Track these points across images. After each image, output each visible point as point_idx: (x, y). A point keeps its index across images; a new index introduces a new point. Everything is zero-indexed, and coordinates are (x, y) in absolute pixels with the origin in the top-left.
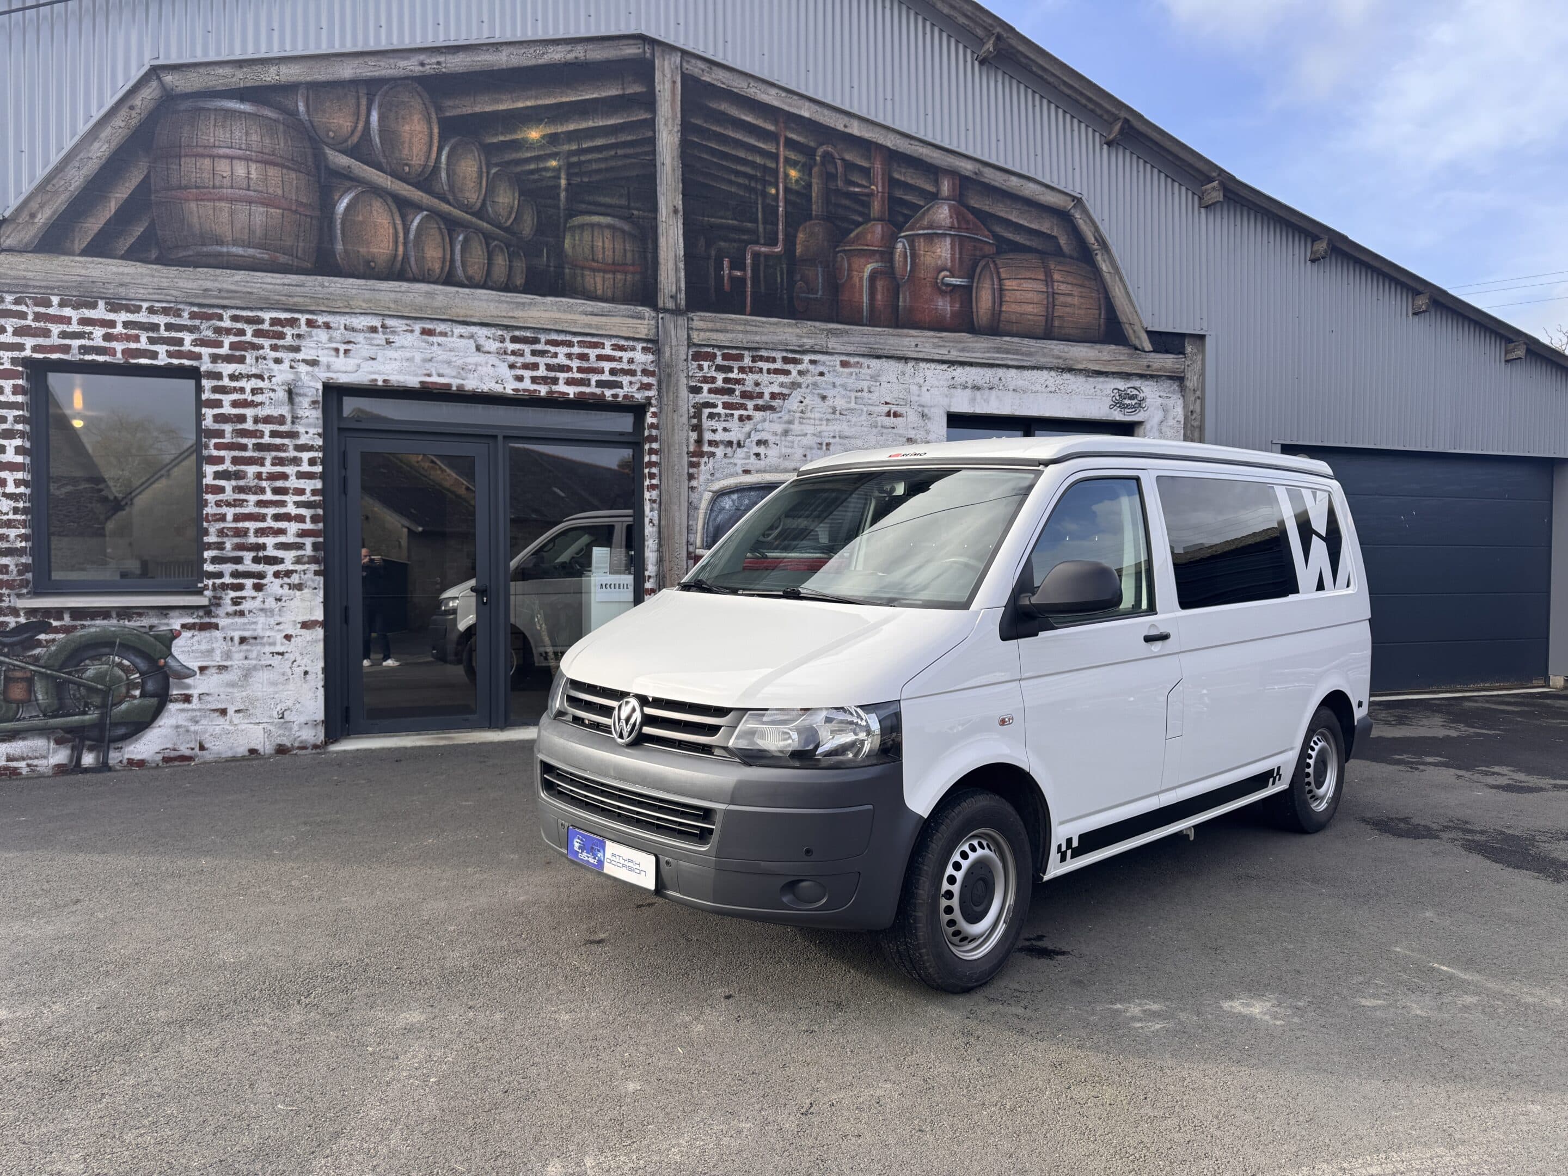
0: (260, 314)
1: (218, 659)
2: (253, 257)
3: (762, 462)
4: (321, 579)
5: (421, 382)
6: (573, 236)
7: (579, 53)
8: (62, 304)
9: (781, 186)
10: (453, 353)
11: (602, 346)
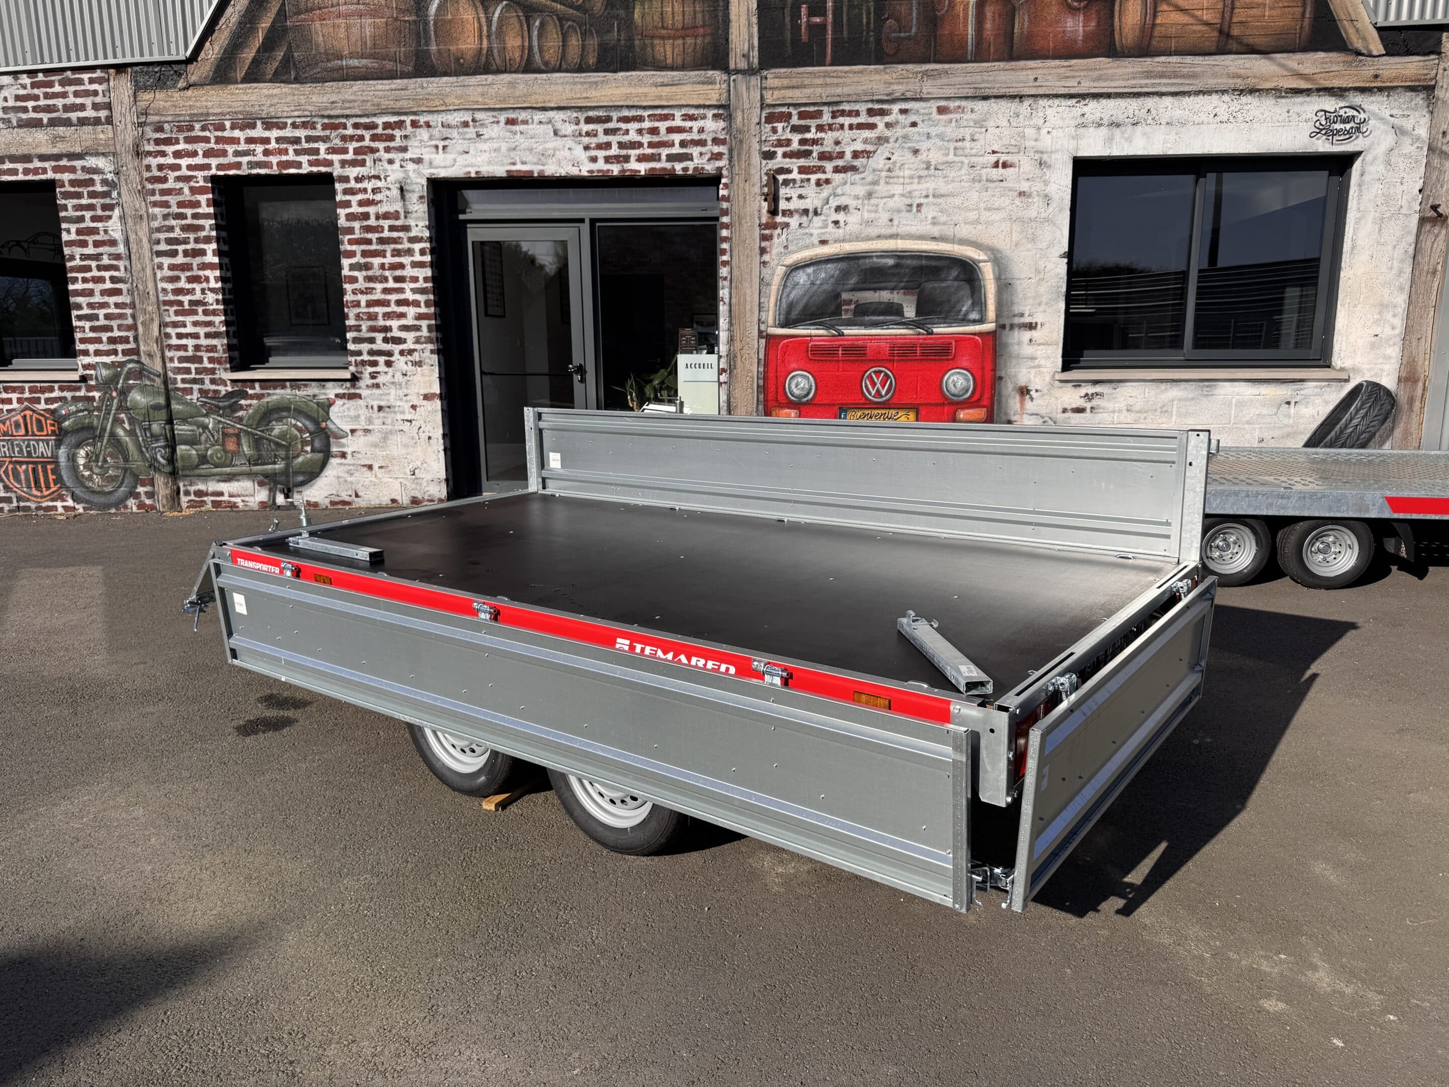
0: (375, 119)
1: (363, 424)
2: (366, 67)
3: (841, 231)
4: (437, 356)
5: (507, 171)
6: (643, 4)
8: (233, 128)
10: (533, 140)
11: (671, 117)
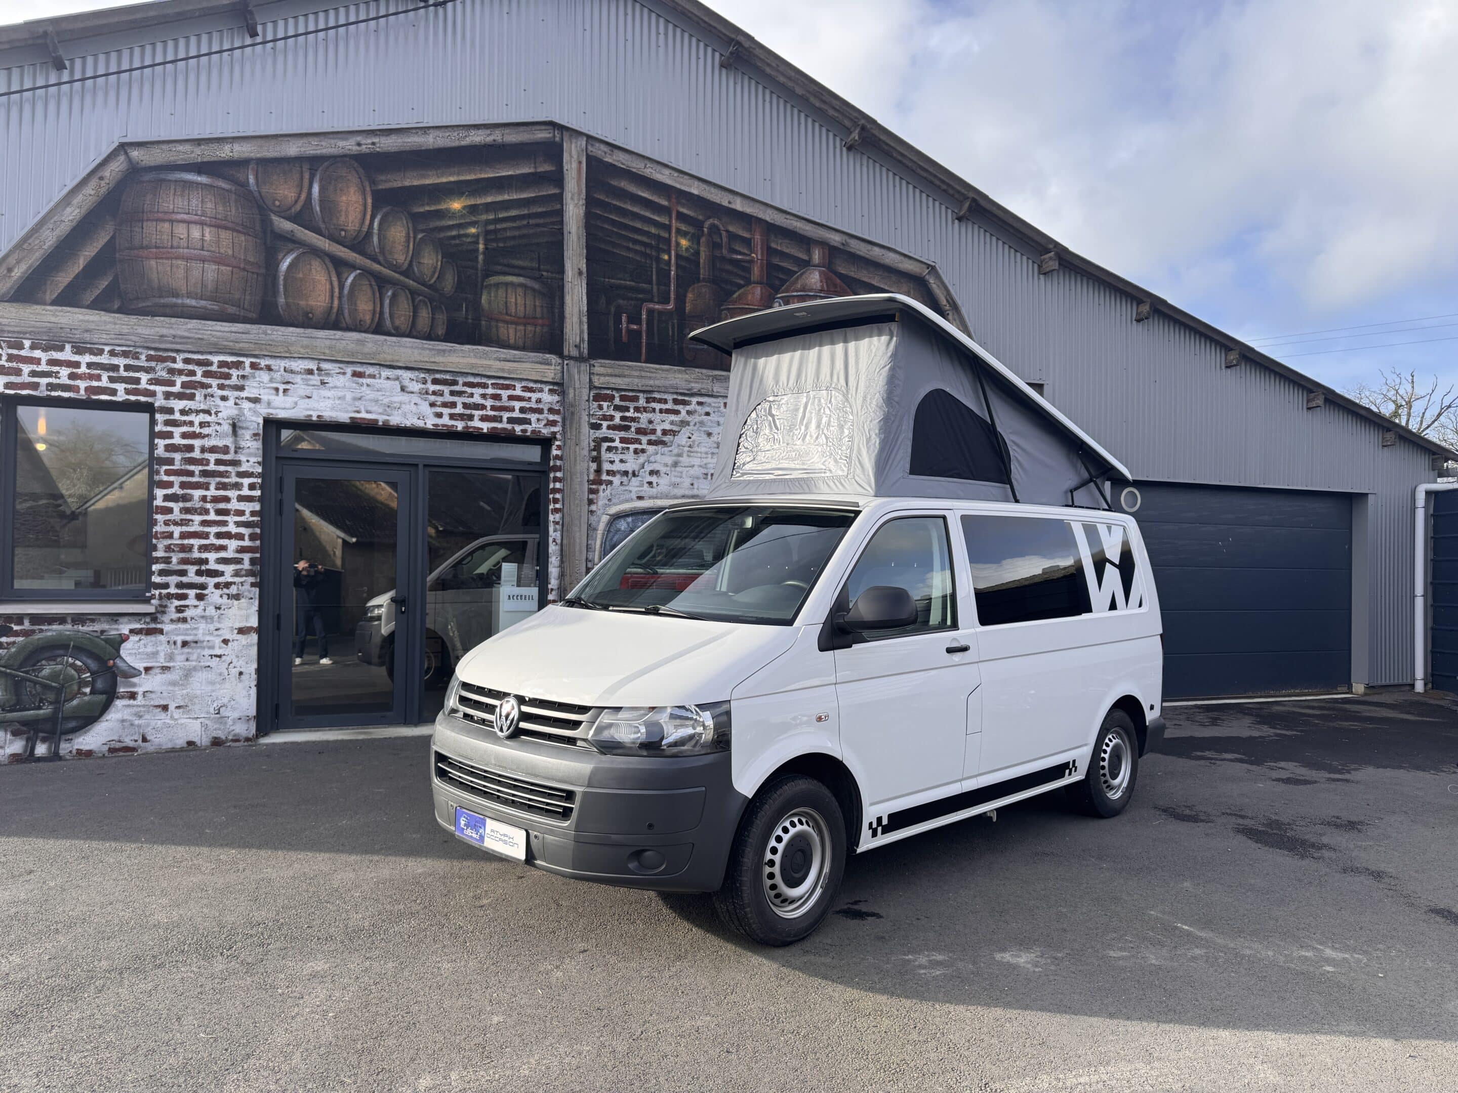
0: (209, 357)
1: (162, 660)
2: (205, 308)
3: (654, 490)
4: (257, 589)
5: (351, 418)
6: (489, 293)
7: (497, 136)
8: (33, 347)
9: (673, 253)
10: (380, 393)
11: (513, 388)
